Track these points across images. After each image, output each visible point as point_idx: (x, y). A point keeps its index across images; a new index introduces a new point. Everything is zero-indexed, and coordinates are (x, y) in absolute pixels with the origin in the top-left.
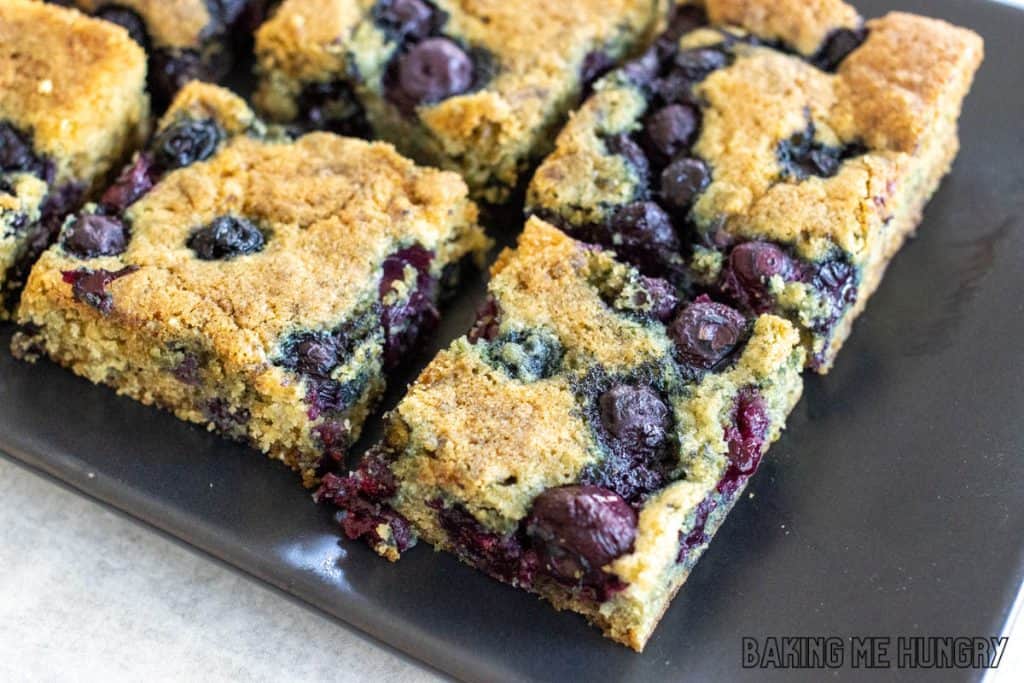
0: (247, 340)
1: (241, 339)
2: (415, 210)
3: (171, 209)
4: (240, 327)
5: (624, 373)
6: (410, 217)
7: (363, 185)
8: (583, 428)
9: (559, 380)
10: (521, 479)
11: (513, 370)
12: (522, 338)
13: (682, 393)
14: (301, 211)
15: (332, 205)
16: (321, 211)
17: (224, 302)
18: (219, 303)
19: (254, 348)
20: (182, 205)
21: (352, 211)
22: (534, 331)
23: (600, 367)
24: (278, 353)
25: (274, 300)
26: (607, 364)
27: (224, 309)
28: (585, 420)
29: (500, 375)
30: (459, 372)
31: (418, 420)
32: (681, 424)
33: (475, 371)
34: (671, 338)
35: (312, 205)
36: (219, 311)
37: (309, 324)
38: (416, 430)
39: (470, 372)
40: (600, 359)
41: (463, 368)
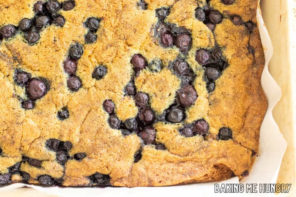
0: (118, 95)
1: (117, 95)
2: (130, 48)
3: (84, 71)
4: (115, 93)
5: (175, 60)
6: (130, 50)
7: (117, 46)
8: (175, 76)
9: (165, 69)
10: (172, 93)
11: (156, 71)
12: (153, 62)
13: (187, 58)
14: (110, 59)
15: (115, 54)
16: (113, 57)
17: (110, 89)
18: (108, 90)
19: (120, 95)
20: (86, 69)
21: (120, 55)
22: (155, 60)
23: (170, 62)
24: (124, 93)
25: (118, 84)
26: (171, 60)
27: (110, 91)
28: (174, 74)
29: (155, 73)
30: (147, 77)
31: (148, 92)
32: (190, 65)
33: (150, 75)
34: (178, 48)
35: (111, 56)
36: (109, 91)
37: (126, 84)
38: (149, 94)
39: (149, 76)
40: (169, 59)
41: (148, 76)
